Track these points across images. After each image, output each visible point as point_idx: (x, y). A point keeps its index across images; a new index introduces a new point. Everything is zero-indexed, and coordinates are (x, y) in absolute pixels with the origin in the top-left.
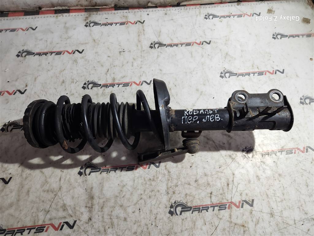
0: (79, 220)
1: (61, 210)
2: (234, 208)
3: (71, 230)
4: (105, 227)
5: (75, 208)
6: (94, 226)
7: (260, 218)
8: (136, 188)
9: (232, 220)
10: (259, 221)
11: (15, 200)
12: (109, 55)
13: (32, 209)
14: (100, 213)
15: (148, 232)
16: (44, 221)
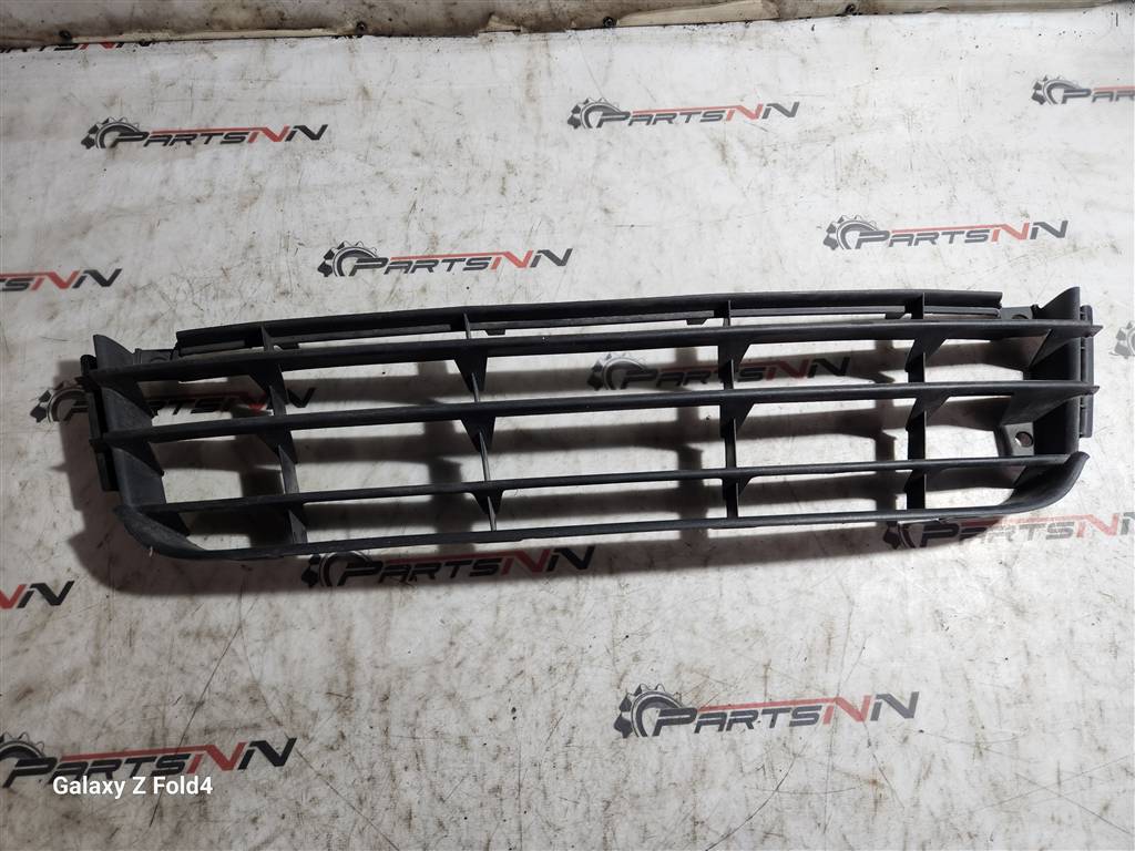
0: (305, 736)
1: (245, 699)
2: (846, 719)
3: (277, 768)
4: (392, 766)
5: (291, 697)
6: (357, 761)
7: (938, 758)
8: (503, 635)
9: (837, 763)
10: (929, 767)
11: (88, 659)
12: (419, 149)
13: (143, 695)
14: (375, 717)
15: (542, 788)
16: (185, 737)
